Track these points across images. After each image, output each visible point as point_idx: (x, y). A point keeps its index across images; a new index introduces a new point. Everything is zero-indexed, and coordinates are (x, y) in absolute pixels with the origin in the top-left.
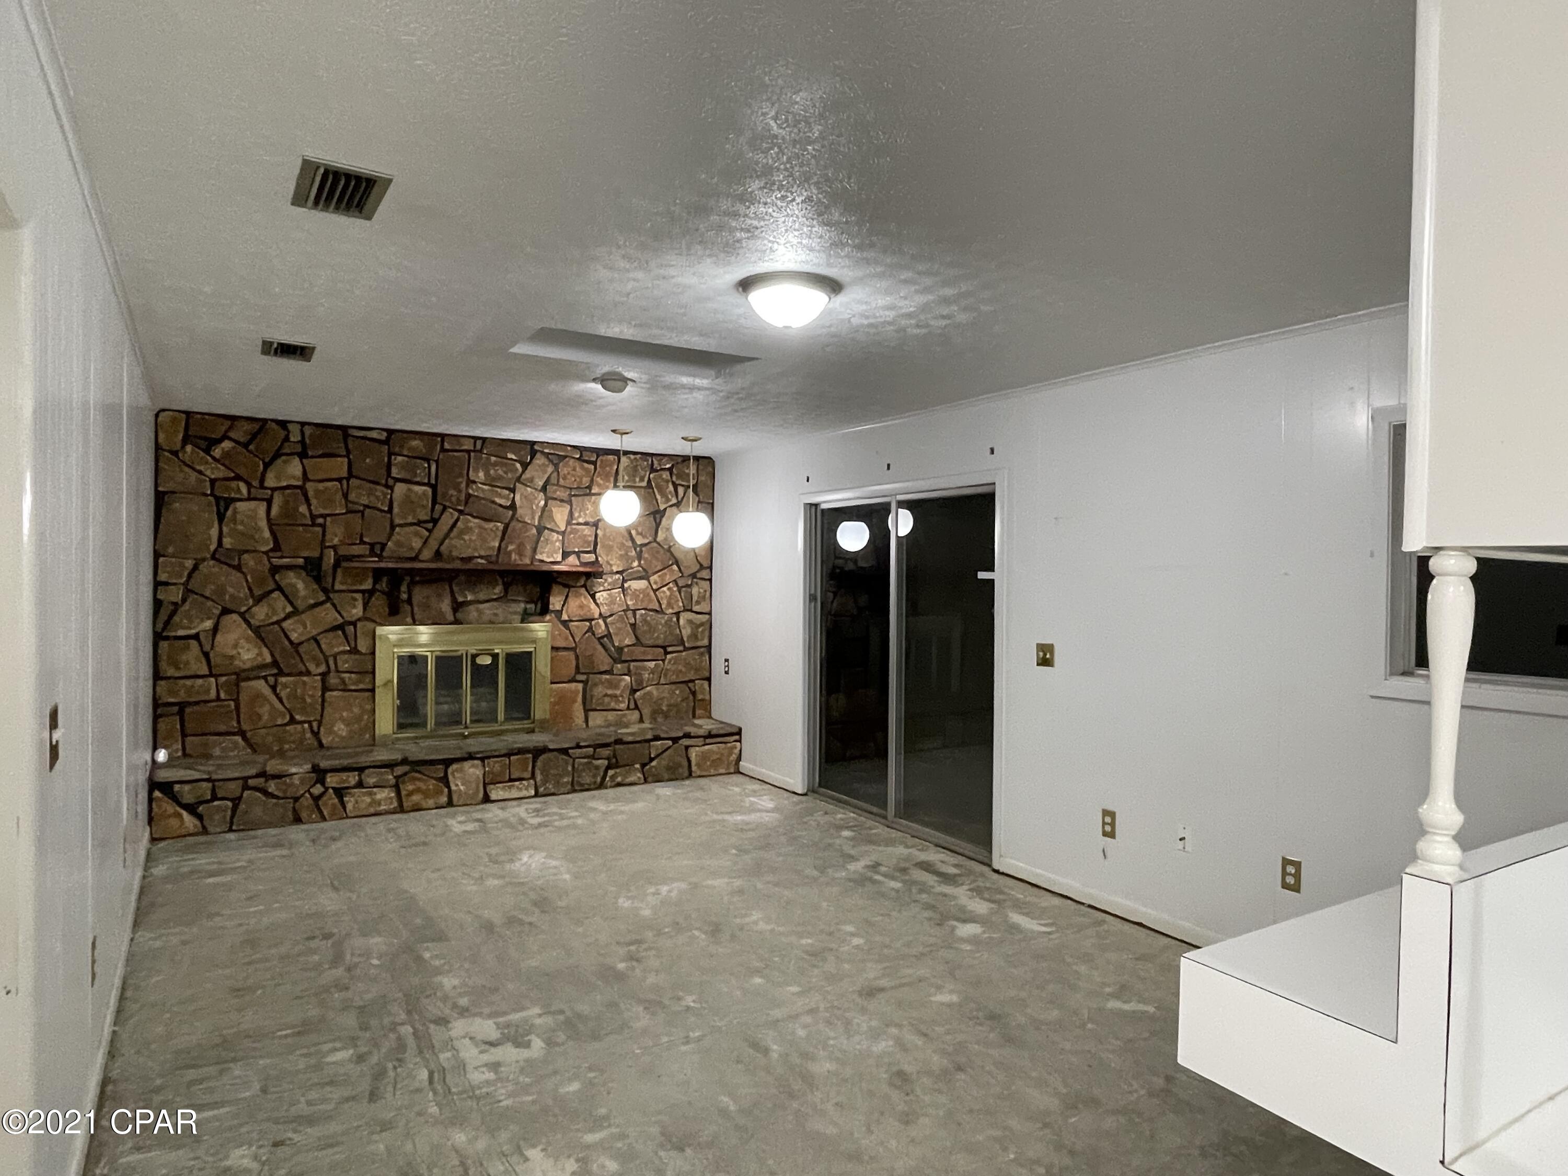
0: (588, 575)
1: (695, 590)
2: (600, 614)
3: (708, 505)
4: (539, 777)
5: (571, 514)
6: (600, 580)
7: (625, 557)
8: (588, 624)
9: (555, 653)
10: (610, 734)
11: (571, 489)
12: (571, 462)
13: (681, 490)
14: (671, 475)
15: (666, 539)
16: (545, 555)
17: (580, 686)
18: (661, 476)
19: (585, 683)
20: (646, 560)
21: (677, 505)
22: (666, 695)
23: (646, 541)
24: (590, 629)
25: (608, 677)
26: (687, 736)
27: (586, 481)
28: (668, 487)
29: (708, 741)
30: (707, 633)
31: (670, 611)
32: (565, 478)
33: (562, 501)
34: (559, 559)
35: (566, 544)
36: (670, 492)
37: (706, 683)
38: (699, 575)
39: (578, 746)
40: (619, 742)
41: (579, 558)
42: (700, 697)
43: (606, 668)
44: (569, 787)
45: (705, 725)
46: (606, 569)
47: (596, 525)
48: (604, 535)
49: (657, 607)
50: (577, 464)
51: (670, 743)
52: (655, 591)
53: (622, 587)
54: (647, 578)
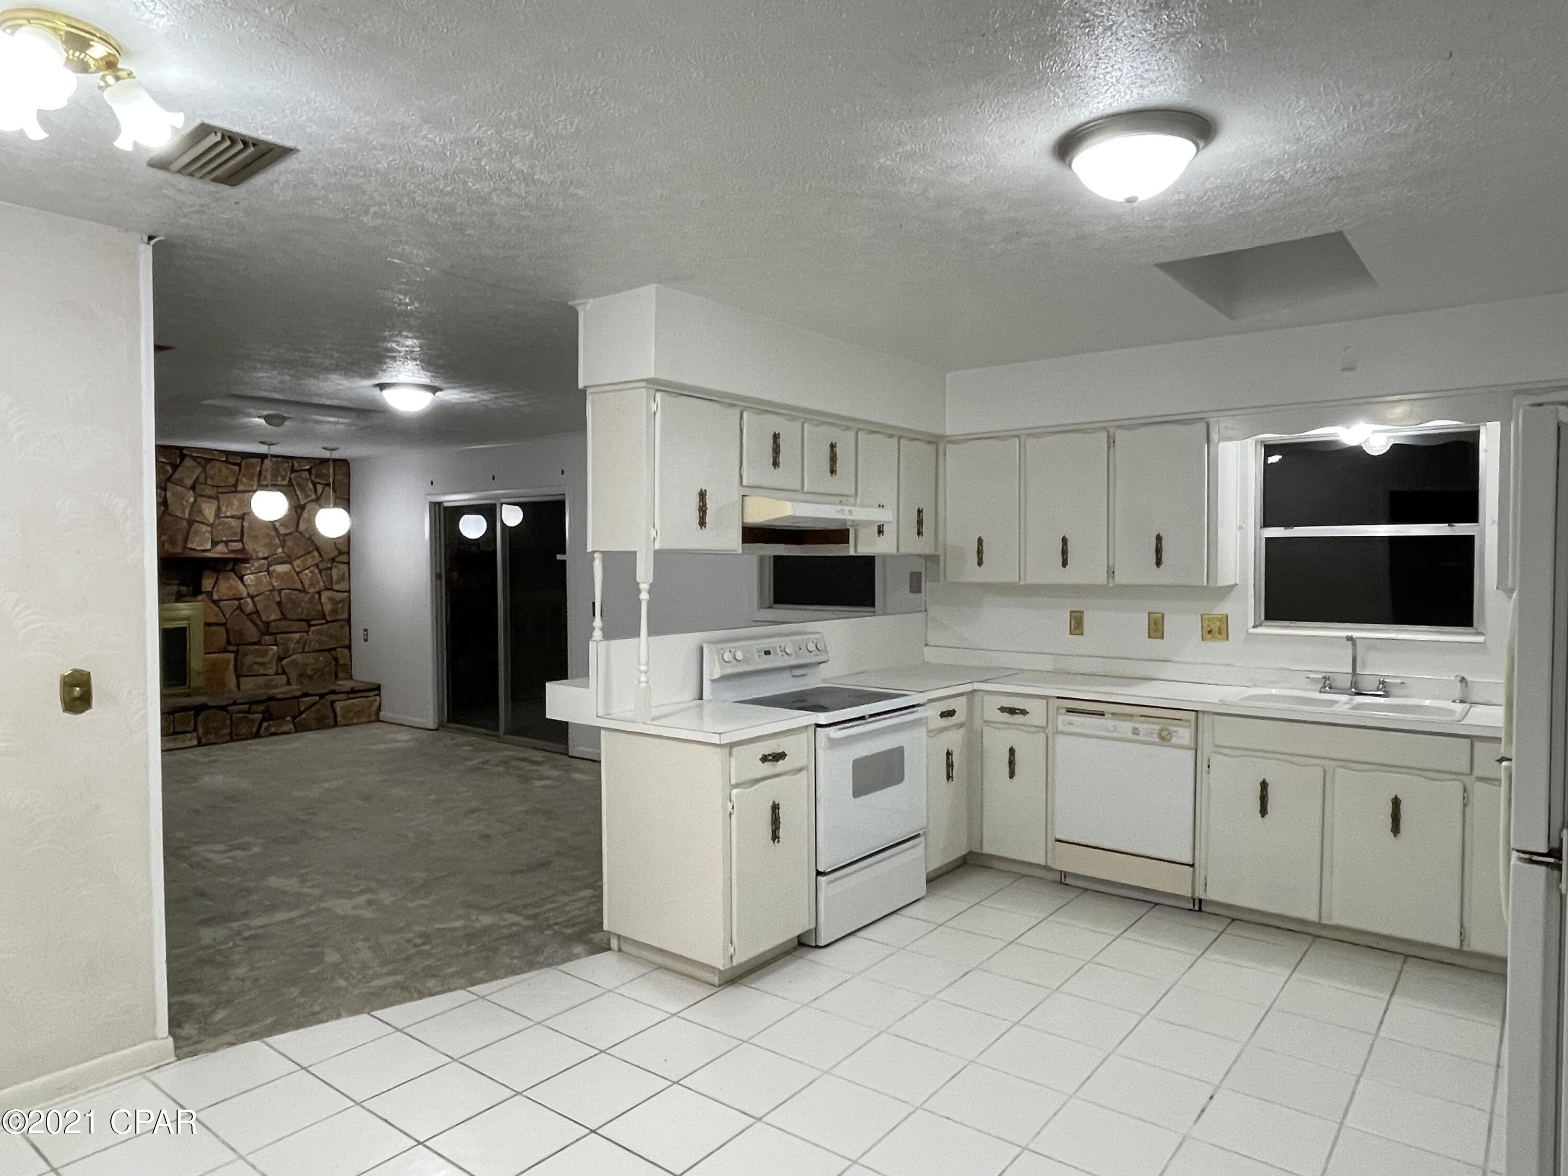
0: (236, 561)
1: (334, 573)
2: (248, 593)
3: (344, 501)
4: (200, 731)
5: (219, 509)
6: (247, 565)
7: (270, 545)
8: (236, 602)
9: (207, 628)
10: (263, 693)
11: (218, 487)
12: (218, 464)
13: (319, 488)
14: (310, 474)
15: (306, 529)
16: (195, 544)
17: (232, 656)
18: (300, 476)
19: (236, 652)
20: (288, 548)
21: (317, 500)
22: (311, 661)
23: (288, 531)
24: (239, 607)
25: (256, 647)
26: (333, 692)
27: (232, 481)
28: (307, 485)
29: (350, 696)
30: (346, 608)
31: (312, 590)
32: (212, 479)
33: (210, 497)
34: (209, 546)
35: (214, 535)
36: (310, 490)
37: (346, 651)
38: (337, 559)
39: (235, 703)
40: (272, 698)
41: (227, 546)
42: (342, 662)
43: (256, 640)
44: (229, 737)
45: (347, 685)
46: (254, 555)
47: (242, 518)
48: (250, 527)
49: (299, 586)
50: (223, 467)
51: (317, 698)
52: (298, 573)
53: (268, 571)
54: (291, 563)
